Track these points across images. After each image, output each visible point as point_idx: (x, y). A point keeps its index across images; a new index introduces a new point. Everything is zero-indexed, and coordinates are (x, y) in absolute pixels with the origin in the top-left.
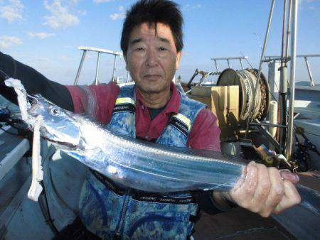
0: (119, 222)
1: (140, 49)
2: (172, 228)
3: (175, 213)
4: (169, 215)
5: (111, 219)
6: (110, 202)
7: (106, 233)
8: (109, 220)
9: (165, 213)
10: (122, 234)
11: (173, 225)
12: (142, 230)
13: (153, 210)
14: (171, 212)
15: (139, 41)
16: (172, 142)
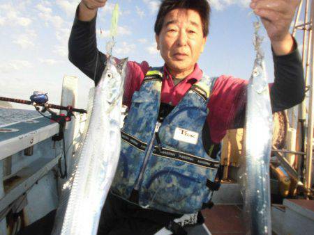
0: (139, 175)
1: (173, 30)
2: (188, 187)
3: (193, 173)
4: (186, 174)
5: (131, 173)
6: (132, 157)
7: (125, 186)
8: (129, 174)
9: (183, 171)
10: (140, 188)
11: (190, 184)
12: (159, 182)
13: (171, 166)
14: (189, 171)
15: (171, 22)
16: (192, 103)
